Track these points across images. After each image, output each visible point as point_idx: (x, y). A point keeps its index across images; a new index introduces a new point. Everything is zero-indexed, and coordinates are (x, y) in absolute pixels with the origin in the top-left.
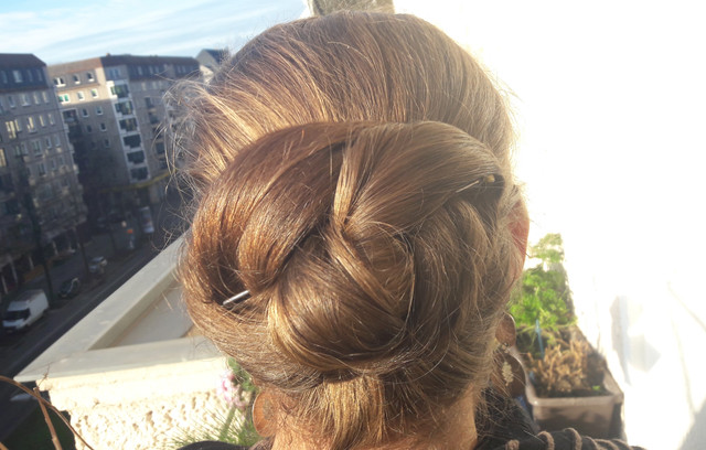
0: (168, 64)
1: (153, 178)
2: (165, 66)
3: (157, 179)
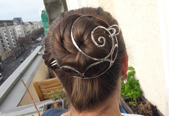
0: (5, 22)
1: (2, 54)
2: (4, 23)
3: (3, 54)
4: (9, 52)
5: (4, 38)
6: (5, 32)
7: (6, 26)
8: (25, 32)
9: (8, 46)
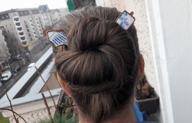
2: (29, 11)
4: (35, 42)
5: (30, 27)
6: (31, 21)
7: (31, 15)
8: (51, 21)
9: (35, 35)
